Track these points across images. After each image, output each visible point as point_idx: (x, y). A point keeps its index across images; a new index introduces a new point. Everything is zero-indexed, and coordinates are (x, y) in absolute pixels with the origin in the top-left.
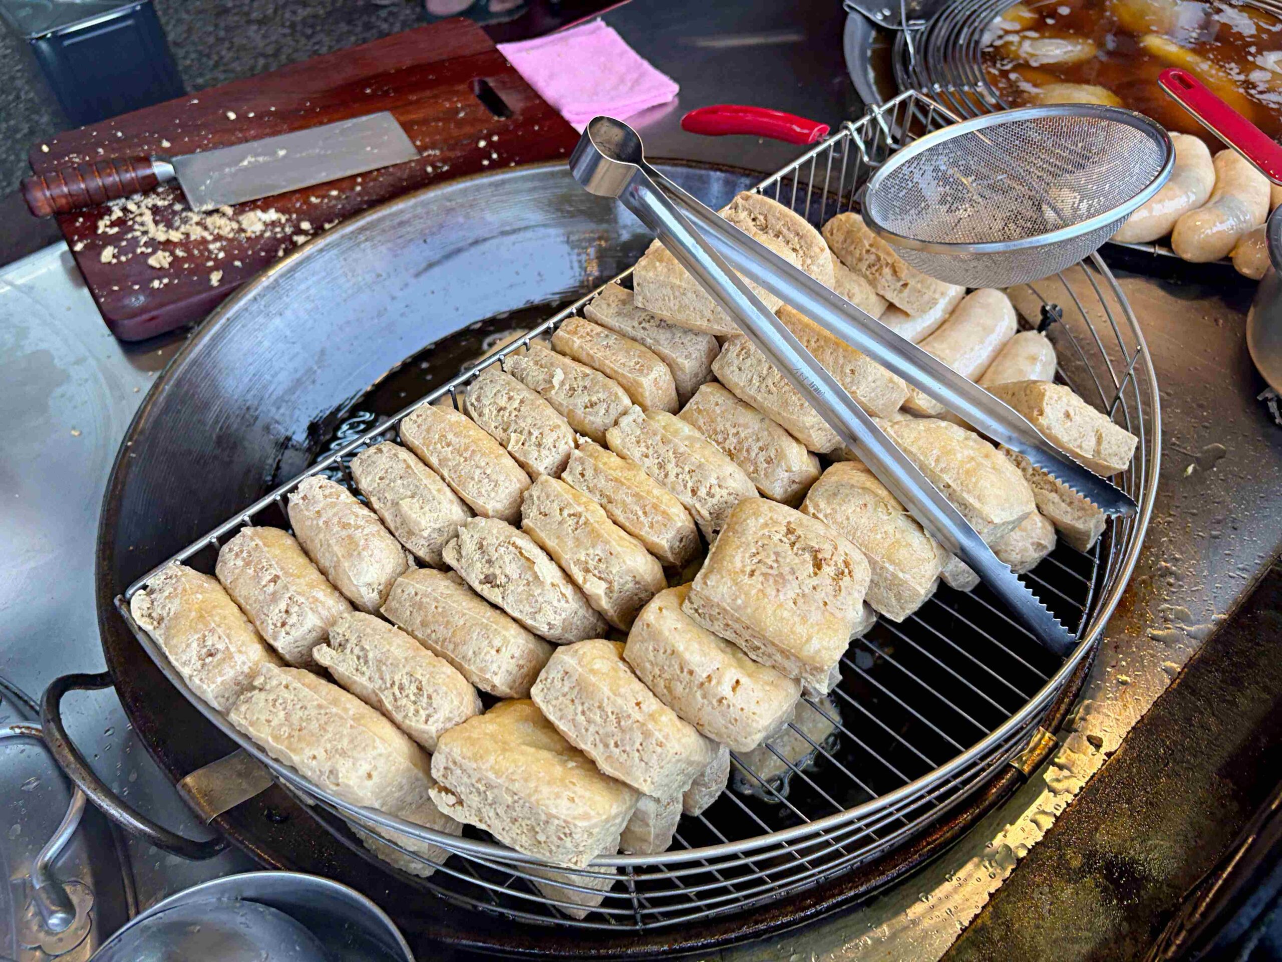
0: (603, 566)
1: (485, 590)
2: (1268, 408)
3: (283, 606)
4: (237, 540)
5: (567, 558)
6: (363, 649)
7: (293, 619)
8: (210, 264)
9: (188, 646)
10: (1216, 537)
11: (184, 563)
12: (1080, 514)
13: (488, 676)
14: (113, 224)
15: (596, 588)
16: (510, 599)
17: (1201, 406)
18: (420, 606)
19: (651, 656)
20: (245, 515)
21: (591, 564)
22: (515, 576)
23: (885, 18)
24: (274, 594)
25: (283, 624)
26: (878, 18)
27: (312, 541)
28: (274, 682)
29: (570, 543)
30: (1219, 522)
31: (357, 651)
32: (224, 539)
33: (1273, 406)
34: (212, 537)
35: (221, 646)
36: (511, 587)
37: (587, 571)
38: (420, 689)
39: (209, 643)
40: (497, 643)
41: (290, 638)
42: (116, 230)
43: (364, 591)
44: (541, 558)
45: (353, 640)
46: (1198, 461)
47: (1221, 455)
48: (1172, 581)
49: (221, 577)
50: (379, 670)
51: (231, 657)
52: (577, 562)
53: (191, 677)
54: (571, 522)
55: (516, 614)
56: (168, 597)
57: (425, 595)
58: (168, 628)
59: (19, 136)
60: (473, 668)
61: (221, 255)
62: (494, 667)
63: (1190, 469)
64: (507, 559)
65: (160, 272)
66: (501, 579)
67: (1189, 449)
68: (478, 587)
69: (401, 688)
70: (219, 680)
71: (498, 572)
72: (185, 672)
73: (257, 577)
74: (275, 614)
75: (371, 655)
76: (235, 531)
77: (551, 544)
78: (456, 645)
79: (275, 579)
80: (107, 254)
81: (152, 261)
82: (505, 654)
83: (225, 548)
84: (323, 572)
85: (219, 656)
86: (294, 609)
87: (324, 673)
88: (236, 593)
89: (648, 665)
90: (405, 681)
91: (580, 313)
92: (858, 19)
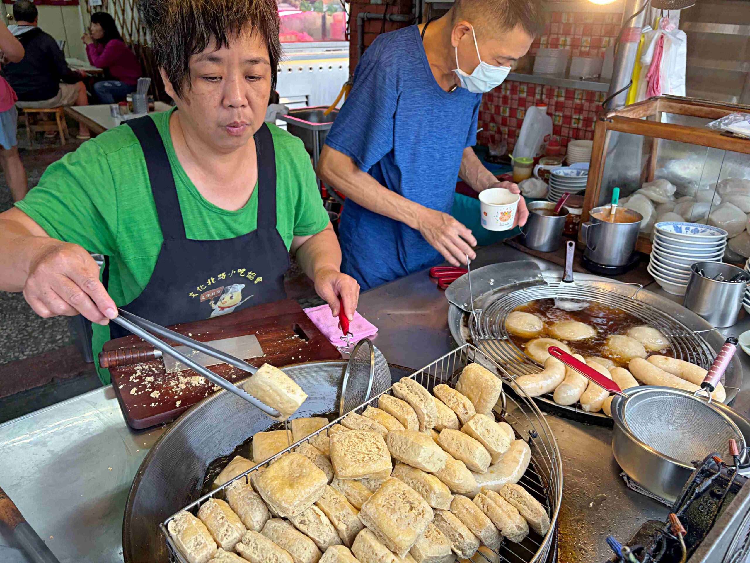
0: (345, 518)
1: (300, 527)
2: (623, 479)
3: (225, 528)
4: (207, 503)
5: (332, 515)
6: (256, 544)
7: (229, 533)
8: (176, 397)
9: (190, 541)
10: (602, 534)
11: (188, 510)
12: (535, 515)
13: (301, 559)
14: (136, 378)
15: (342, 527)
16: (310, 530)
17: (596, 478)
18: (276, 531)
19: (362, 549)
20: (211, 494)
21: (341, 518)
22: (312, 521)
23: (465, 307)
24: (222, 523)
25: (225, 535)
26: (462, 307)
27: (237, 504)
28: (223, 555)
29: (334, 509)
30: (603, 528)
31: (254, 545)
32: (202, 503)
33: (625, 479)
34: (198, 502)
35: (203, 542)
36: (311, 525)
37: (339, 520)
38: (277, 560)
39: (198, 540)
40: (305, 546)
41: (227, 541)
42: (137, 380)
43: (255, 524)
44: (322, 515)
45: (252, 541)
46: (595, 501)
47: (604, 499)
48: (583, 552)
49: (201, 517)
50: (262, 552)
51: (206, 546)
52: (336, 516)
53: (190, 554)
54: (334, 501)
55: (312, 536)
56: (184, 522)
57: (279, 527)
58: (183, 534)
60: (295, 555)
61: (181, 394)
62: (304, 556)
63: (591, 504)
64: (310, 514)
65: (155, 400)
66: (307, 522)
67: (591, 496)
68: (298, 525)
69: (270, 560)
70: (201, 555)
71: (306, 519)
72: (189, 551)
73: (215, 517)
74: (222, 531)
75: (259, 547)
76: (207, 499)
77: (326, 509)
78: (289, 546)
79: (223, 518)
80: (133, 391)
81: (152, 395)
82: (308, 550)
83: (203, 506)
84: (240, 517)
85: (202, 545)
86: (230, 529)
87: (239, 554)
88: (207, 523)
90: (272, 557)
91: (339, 422)
92: (454, 307)
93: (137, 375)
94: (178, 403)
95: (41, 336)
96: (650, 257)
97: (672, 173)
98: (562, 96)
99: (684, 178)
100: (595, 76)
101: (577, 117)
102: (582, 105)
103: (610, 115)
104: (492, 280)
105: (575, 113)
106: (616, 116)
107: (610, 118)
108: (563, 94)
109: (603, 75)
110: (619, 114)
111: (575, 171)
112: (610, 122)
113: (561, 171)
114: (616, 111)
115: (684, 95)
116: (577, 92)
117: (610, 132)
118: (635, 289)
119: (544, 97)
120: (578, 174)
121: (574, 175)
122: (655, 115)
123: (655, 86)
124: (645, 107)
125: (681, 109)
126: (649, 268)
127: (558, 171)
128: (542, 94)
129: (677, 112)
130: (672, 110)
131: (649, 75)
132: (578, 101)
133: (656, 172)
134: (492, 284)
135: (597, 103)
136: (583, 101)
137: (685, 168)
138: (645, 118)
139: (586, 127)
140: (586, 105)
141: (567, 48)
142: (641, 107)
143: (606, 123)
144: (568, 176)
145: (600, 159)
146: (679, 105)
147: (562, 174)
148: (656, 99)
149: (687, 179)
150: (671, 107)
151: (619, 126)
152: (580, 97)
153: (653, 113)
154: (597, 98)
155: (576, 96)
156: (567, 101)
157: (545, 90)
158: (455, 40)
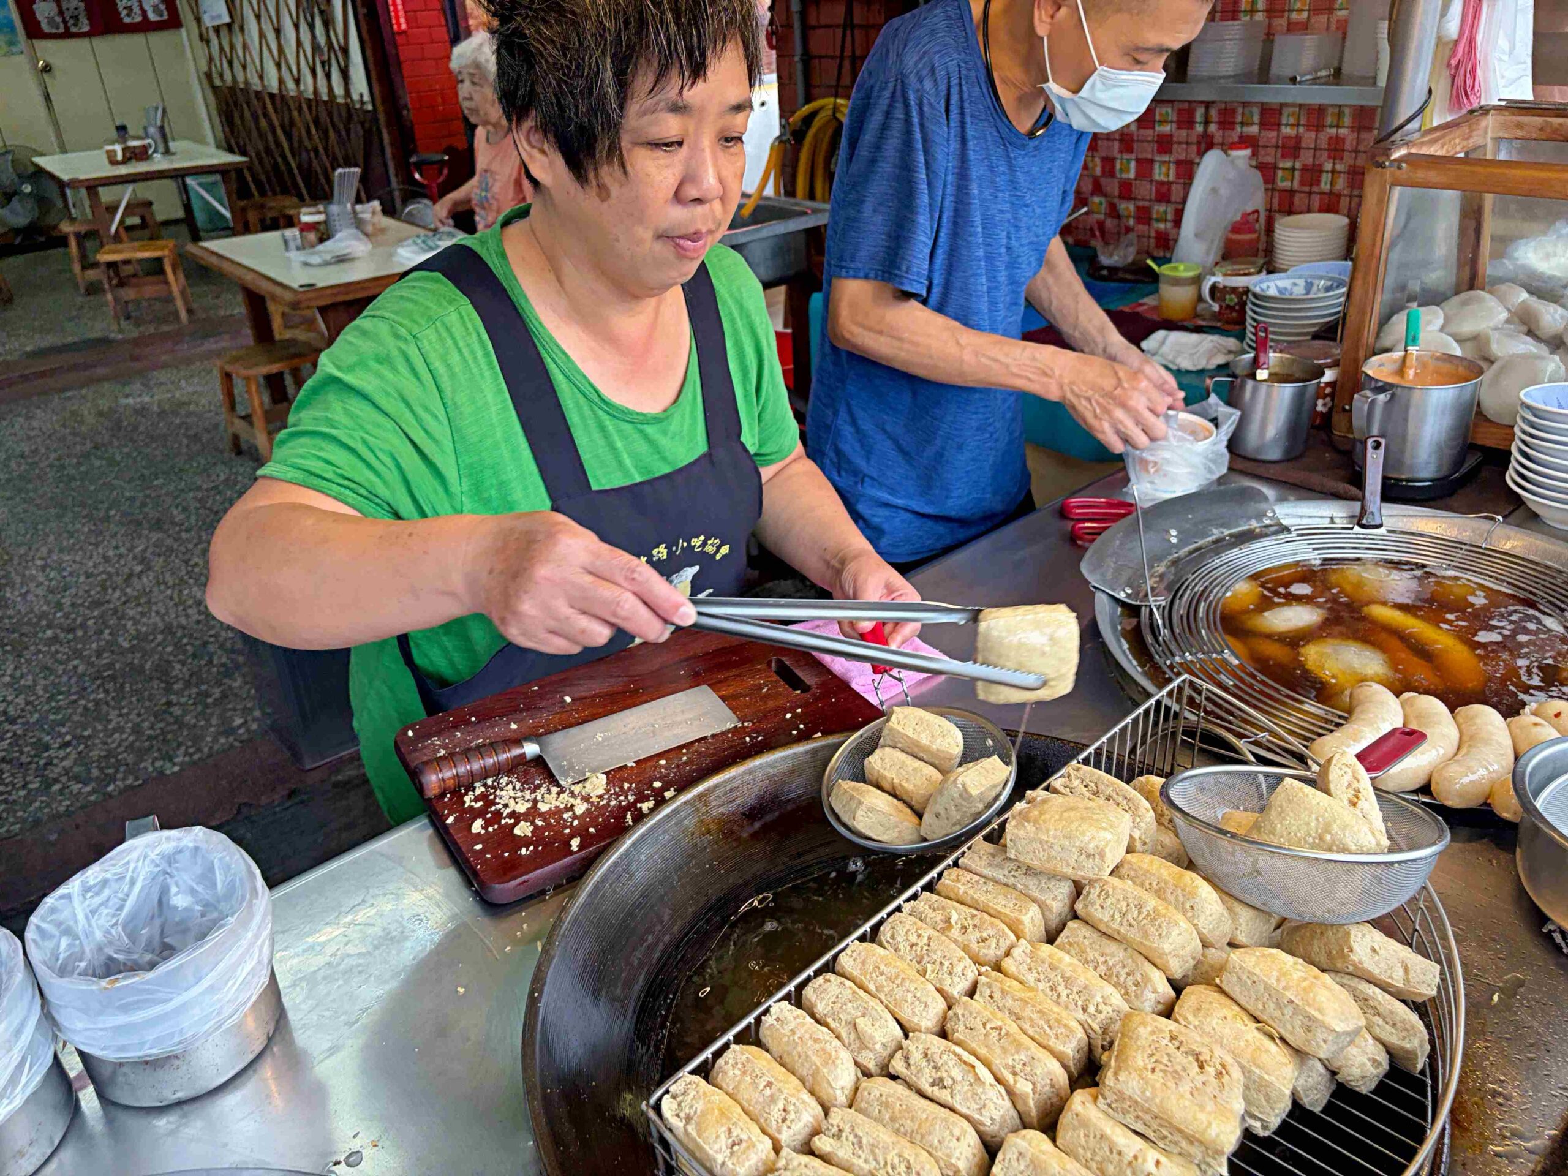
0: (1028, 1069)
1: (936, 1092)
2: (1553, 939)
3: (781, 1105)
4: (728, 1055)
5: (997, 1062)
6: (856, 1136)
7: (792, 1116)
8: (567, 831)
9: (718, 1137)
10: (1532, 1059)
11: (692, 1073)
12: (1405, 1034)
13: (953, 1161)
14: (476, 800)
15: (1024, 1087)
16: (958, 1097)
17: (1494, 940)
18: (887, 1105)
19: (1083, 1141)
20: (730, 1036)
21: (1018, 1068)
22: (959, 1078)
23: (1128, 596)
24: (772, 1096)
25: (784, 1120)
26: (1122, 596)
27: (789, 1054)
28: (795, 1163)
29: (998, 1051)
30: (1532, 1045)
31: (851, 1138)
32: (718, 1054)
33: (1557, 937)
34: (708, 1053)
35: (744, 1136)
36: (958, 1087)
37: (1015, 1074)
38: (908, 1168)
39: (735, 1134)
40: (957, 1132)
41: (791, 1132)
42: (480, 804)
43: (838, 1092)
44: (978, 1064)
45: (847, 1129)
46: (1502, 990)
47: (1521, 983)
48: (1501, 1101)
49: (724, 1086)
50: (873, 1152)
51: (754, 1146)
52: (1006, 1066)
53: (723, 1164)
54: (994, 1033)
55: (964, 1110)
56: (694, 1098)
57: (888, 1095)
58: (698, 1124)
59: (210, 700)
60: (940, 1154)
61: (576, 823)
62: (957, 1154)
63: (1496, 998)
64: (951, 1063)
65: (525, 842)
66: (948, 1082)
67: (1490, 980)
68: (928, 1090)
69: (893, 1168)
70: (747, 1164)
71: (945, 1075)
72: (720, 1158)
73: (755, 1085)
74: (776, 1113)
75: (864, 1141)
76: (726, 1047)
77: (982, 1051)
78: (923, 1137)
79: (769, 1084)
80: (477, 826)
81: (517, 831)
82: (964, 1143)
83: (720, 1062)
84: (802, 1081)
85: (744, 1145)
86: (791, 1108)
87: (825, 1158)
88: (739, 1097)
89: (1081, 1151)
90: (896, 1160)
91: (956, 864)
92: (1104, 597)
93: (478, 792)
94: (575, 843)
95: (202, 723)
96: (1510, 453)
97: (1523, 266)
98: (1253, 124)
99: (1551, 278)
100: (1323, 73)
101: (1288, 164)
102: (1298, 138)
103: (1396, 155)
104: (1174, 532)
105: (1283, 156)
106: (1410, 154)
107: (1399, 161)
108: (1256, 119)
109: (1346, 69)
110: (1414, 151)
111: (1301, 283)
112: (1399, 168)
113: (1272, 284)
114: (1407, 144)
115: (1529, 96)
116: (1286, 112)
117: (1397, 191)
118: (1486, 525)
119: (1213, 128)
120: (1309, 287)
121: (1299, 291)
122: (1485, 146)
123: (1469, 83)
124: (1465, 129)
125: (1541, 130)
126: (1510, 476)
127: (1264, 286)
128: (1206, 122)
129: (1535, 135)
130: (1521, 134)
131: (1454, 62)
132: (1287, 131)
133: (1488, 268)
134: (1174, 540)
135: (1334, 131)
136: (1301, 129)
137: (1547, 256)
138: (1462, 155)
139: (1311, 185)
140: (1309, 138)
141: (1260, 17)
142: (1457, 132)
143: (1388, 171)
144: (1287, 296)
145: (1377, 251)
146: (1538, 120)
147: (1272, 292)
148: (1485, 110)
149: (1560, 279)
150: (1519, 126)
151: (1421, 175)
152: (1292, 121)
153: (1481, 142)
154: (1329, 120)
155: (1284, 120)
156: (1264, 133)
157: (1213, 112)
158: (1041, 20)
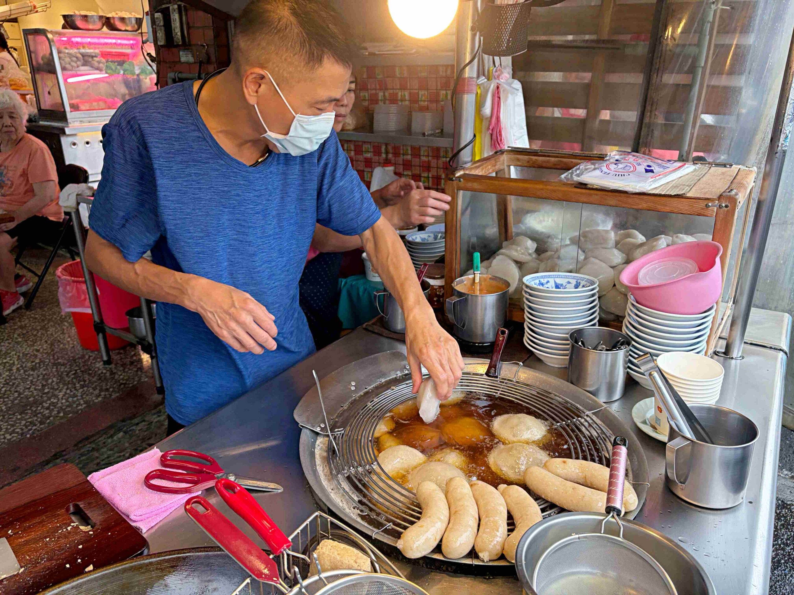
23: (320, 429)
26: (318, 430)
92: (308, 432)
96: (524, 329)
97: (529, 228)
98: (408, 154)
99: (542, 233)
100: (437, 131)
101: (426, 175)
102: (429, 162)
103: (458, 174)
104: (353, 384)
105: (423, 171)
106: (465, 174)
107: (459, 177)
108: (410, 152)
109: (445, 130)
110: (467, 172)
111: (432, 235)
112: (460, 181)
113: (418, 236)
114: (464, 169)
115: (527, 146)
116: (422, 150)
117: (461, 193)
119: (390, 156)
120: (436, 238)
121: (431, 240)
122: (504, 169)
123: (499, 138)
124: (492, 161)
125: (528, 162)
126: (526, 340)
127: (414, 237)
128: (387, 153)
129: (525, 165)
130: (519, 163)
131: (491, 128)
132: (424, 158)
133: (513, 229)
134: (353, 388)
135: (445, 159)
136: (430, 158)
137: (541, 222)
138: (494, 175)
139: (437, 185)
140: (434, 163)
141: (407, 103)
142: (489, 163)
143: (455, 182)
144: (426, 242)
145: (455, 223)
146: (526, 157)
147: (418, 240)
148: (502, 152)
149: (546, 234)
150: (518, 160)
151: (469, 185)
152: (426, 154)
153: (502, 167)
154: (442, 154)
155: (422, 153)
156: (413, 159)
157: (390, 148)
158: (250, 95)
